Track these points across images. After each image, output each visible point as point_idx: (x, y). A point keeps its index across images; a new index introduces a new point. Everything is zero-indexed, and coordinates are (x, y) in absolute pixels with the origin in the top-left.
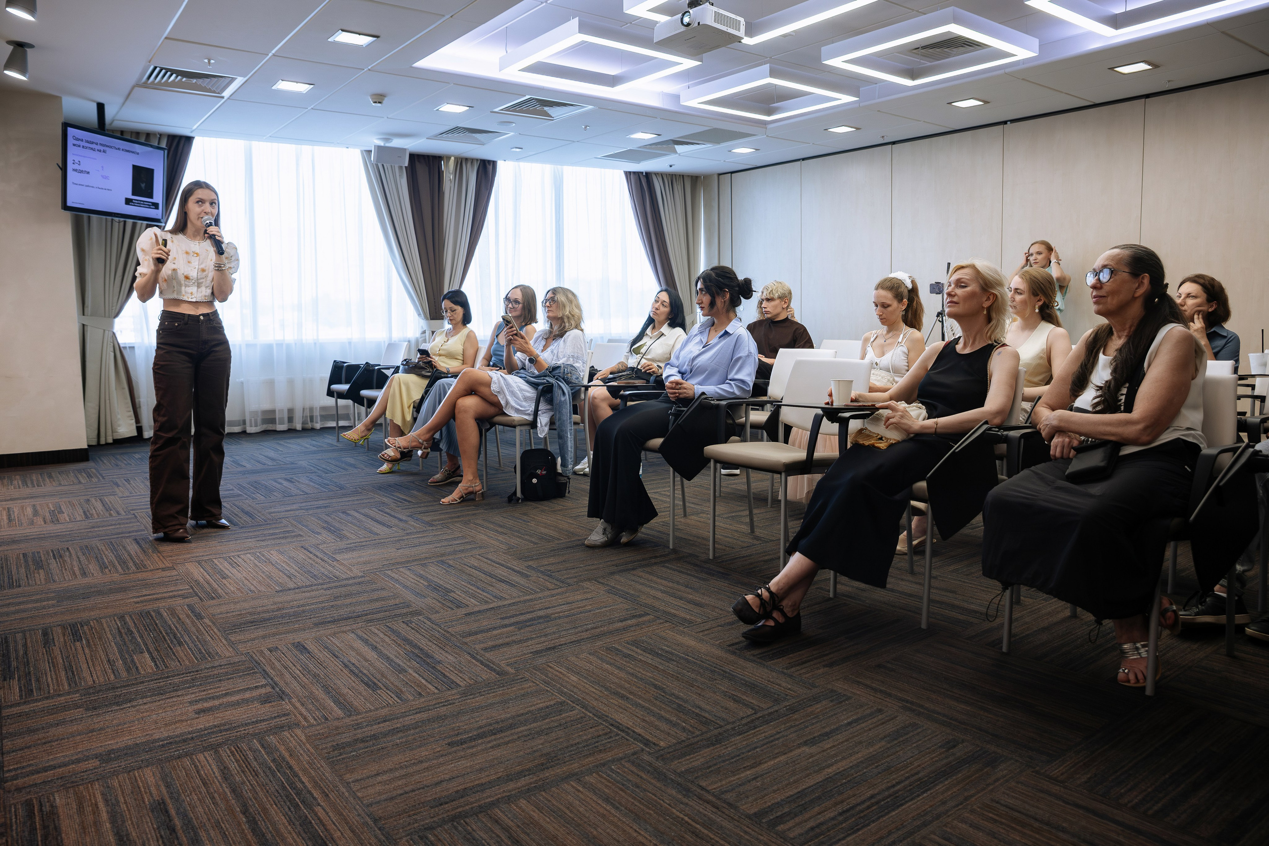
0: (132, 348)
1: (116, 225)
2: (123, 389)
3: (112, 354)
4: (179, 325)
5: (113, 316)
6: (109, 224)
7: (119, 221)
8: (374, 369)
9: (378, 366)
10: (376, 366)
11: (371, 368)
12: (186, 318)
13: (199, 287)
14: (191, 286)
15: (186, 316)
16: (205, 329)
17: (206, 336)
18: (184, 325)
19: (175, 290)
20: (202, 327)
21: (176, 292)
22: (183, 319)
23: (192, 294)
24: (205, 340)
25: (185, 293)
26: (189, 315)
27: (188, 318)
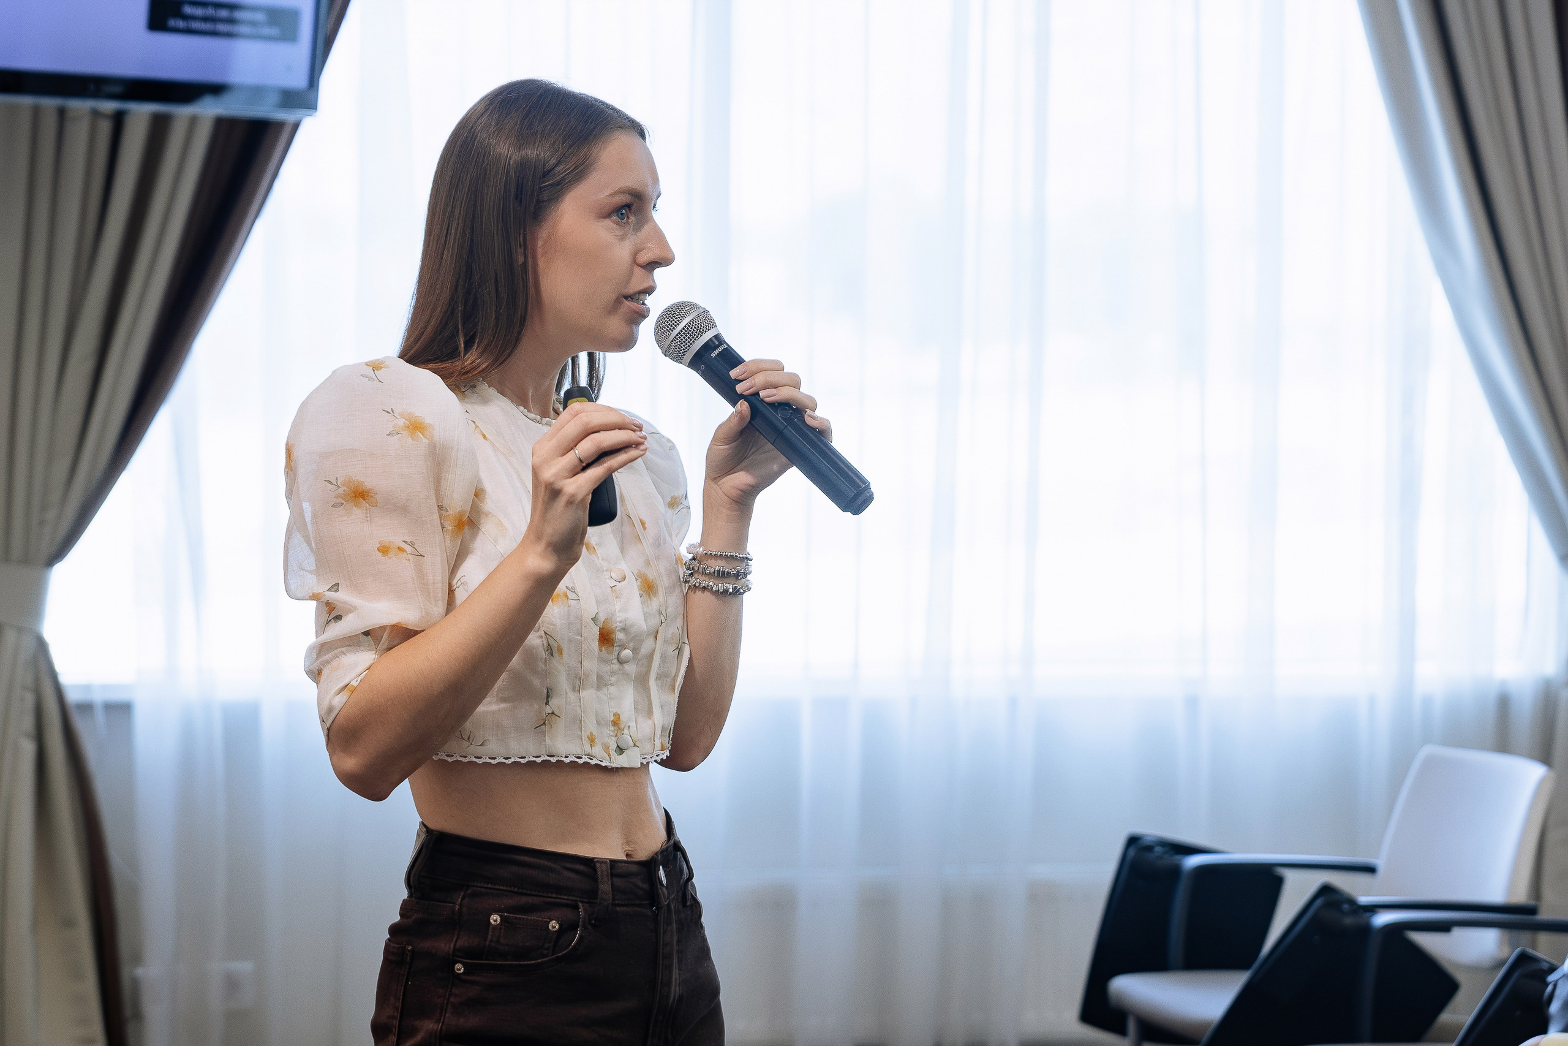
0: (120, 710)
4: (567, 928)
5: (46, 548)
6: (49, 124)
7: (96, 114)
8: (1367, 929)
9: (1388, 910)
10: (1378, 910)
11: (1349, 921)
12: (605, 887)
13: (641, 681)
14: (613, 679)
15: (599, 873)
16: (675, 939)
17: (677, 977)
18: (593, 926)
19: (553, 713)
20: (664, 932)
21: (560, 725)
22: (592, 895)
23: (616, 728)
24: (671, 1002)
25: (595, 722)
26: (613, 862)
27: (612, 885)
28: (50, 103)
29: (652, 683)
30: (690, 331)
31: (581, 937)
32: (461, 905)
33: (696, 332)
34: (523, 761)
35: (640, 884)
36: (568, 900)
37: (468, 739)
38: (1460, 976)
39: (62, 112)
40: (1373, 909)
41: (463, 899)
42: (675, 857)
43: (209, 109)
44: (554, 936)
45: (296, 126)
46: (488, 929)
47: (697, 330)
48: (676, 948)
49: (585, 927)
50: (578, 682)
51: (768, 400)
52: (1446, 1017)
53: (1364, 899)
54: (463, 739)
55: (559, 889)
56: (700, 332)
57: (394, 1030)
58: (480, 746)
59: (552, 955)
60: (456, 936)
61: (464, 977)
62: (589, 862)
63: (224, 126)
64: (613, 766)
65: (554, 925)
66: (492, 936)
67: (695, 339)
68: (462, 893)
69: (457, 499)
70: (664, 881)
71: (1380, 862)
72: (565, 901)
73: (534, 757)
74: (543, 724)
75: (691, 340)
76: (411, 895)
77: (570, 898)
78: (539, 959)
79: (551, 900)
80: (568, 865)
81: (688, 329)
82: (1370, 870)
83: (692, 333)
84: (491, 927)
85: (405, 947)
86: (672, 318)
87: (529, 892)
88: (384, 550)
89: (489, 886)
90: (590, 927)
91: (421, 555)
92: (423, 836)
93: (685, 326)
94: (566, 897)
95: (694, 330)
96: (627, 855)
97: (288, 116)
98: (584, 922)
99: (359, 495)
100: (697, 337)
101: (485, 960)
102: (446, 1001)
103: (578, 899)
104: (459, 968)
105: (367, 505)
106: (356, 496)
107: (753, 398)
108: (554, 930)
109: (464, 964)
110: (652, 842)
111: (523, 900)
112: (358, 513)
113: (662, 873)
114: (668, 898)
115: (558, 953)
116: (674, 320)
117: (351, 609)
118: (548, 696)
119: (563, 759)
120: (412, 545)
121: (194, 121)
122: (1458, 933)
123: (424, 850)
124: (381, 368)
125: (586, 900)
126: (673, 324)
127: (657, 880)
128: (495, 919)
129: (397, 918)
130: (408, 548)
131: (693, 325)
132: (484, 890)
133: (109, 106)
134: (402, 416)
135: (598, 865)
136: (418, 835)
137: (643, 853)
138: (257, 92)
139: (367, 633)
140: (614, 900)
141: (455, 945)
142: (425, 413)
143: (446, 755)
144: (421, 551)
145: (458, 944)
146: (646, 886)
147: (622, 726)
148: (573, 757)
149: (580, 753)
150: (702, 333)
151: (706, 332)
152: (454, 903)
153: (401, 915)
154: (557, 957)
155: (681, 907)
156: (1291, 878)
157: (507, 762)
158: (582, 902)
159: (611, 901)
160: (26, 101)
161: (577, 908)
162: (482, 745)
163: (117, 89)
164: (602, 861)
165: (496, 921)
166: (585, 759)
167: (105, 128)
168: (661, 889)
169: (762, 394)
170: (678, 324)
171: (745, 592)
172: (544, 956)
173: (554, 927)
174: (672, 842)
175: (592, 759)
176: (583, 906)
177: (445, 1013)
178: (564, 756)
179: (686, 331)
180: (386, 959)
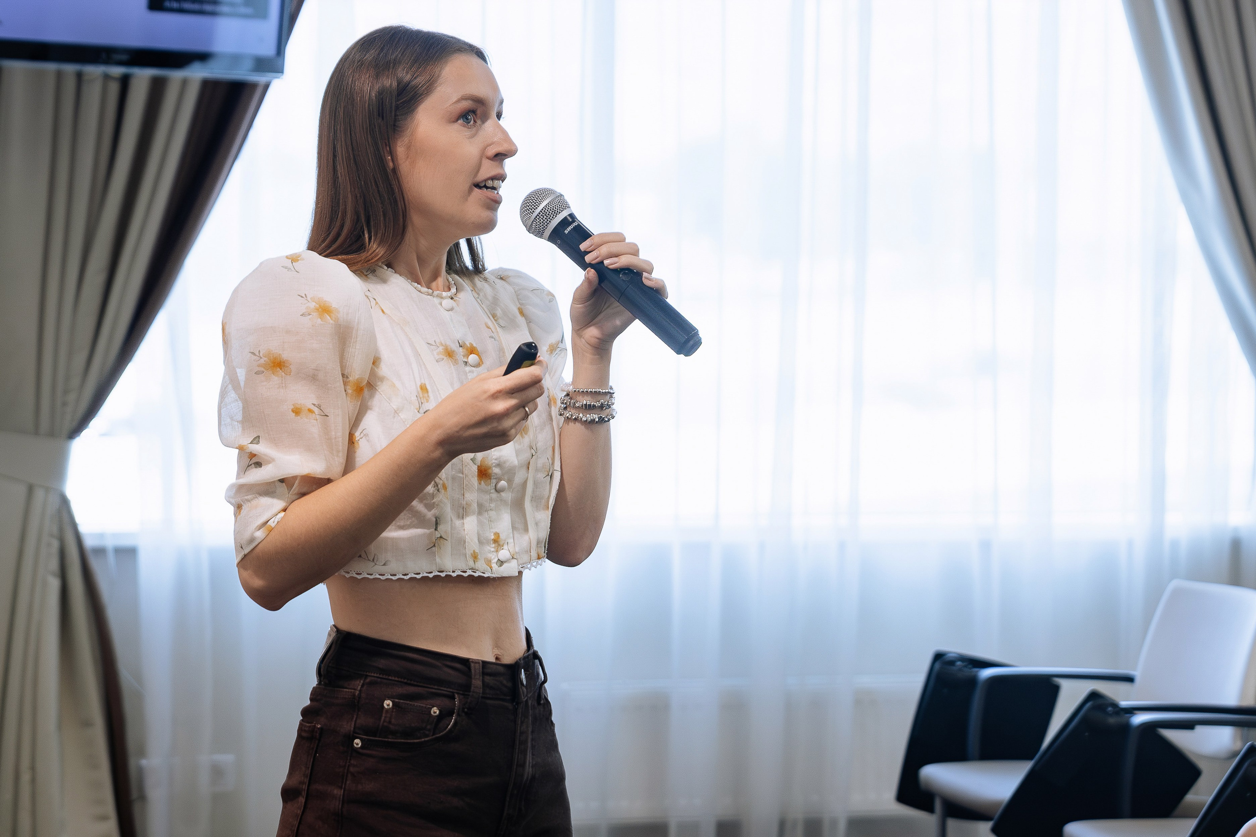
0: (127, 554)
1: (93, 95)
2: (87, 724)
3: (54, 584)
4: (445, 714)
5: (68, 424)
6: (70, 85)
7: (107, 77)
8: (1127, 726)
9: (1142, 712)
10: (1136, 712)
11: (1112, 720)
12: (477, 683)
13: (518, 506)
14: (492, 505)
15: (473, 671)
16: (530, 730)
17: (531, 761)
18: (466, 713)
19: (441, 537)
20: (522, 722)
21: (447, 547)
22: (466, 688)
23: (497, 545)
24: (525, 780)
25: (477, 541)
26: (485, 663)
27: (483, 681)
28: (70, 69)
29: (528, 505)
30: (546, 213)
31: (456, 720)
32: (360, 691)
33: (552, 214)
34: (418, 577)
35: (505, 682)
36: (447, 691)
37: (373, 560)
38: (1201, 765)
39: (79, 76)
40: (1132, 711)
41: (362, 686)
42: (534, 664)
43: (197, 73)
44: (435, 720)
45: (267, 87)
46: (382, 712)
47: (552, 212)
48: (530, 737)
49: (458, 715)
50: (462, 512)
51: (611, 267)
52: (1191, 797)
53: (1124, 703)
54: (369, 560)
55: (440, 682)
56: (555, 213)
57: (303, 794)
58: (383, 565)
59: (432, 736)
60: (355, 716)
61: (361, 751)
62: (465, 662)
63: (209, 87)
64: (494, 576)
65: (435, 711)
66: (385, 717)
67: (551, 220)
68: (362, 682)
69: (358, 369)
70: (525, 683)
71: (1137, 673)
72: (445, 692)
73: (427, 573)
74: (434, 545)
75: (548, 220)
76: (319, 683)
77: (448, 690)
78: (422, 738)
79: (434, 690)
80: (449, 663)
81: (544, 211)
82: (1129, 679)
83: (548, 214)
84: (384, 711)
85: (315, 726)
86: (532, 203)
87: (415, 683)
88: (297, 411)
89: (384, 677)
90: (463, 714)
91: (326, 416)
92: (334, 634)
93: (542, 210)
94: (445, 689)
95: (550, 212)
96: (497, 658)
97: (261, 79)
98: (459, 709)
99: (277, 365)
100: (553, 217)
101: (379, 737)
102: (346, 771)
103: (455, 691)
104: (358, 743)
105: (283, 373)
106: (274, 366)
107: (599, 267)
108: (435, 715)
109: (361, 739)
110: (515, 651)
111: (412, 690)
112: (275, 379)
113: (523, 676)
114: (527, 696)
115: (437, 734)
116: (533, 205)
117: (270, 461)
118: (437, 524)
119: (451, 574)
120: (319, 407)
121: (185, 82)
122: (1199, 729)
123: (333, 647)
124: (298, 260)
125: (461, 692)
126: (533, 208)
127: (519, 680)
128: (388, 704)
129: (308, 702)
130: (316, 410)
131: (548, 208)
132: (379, 680)
133: (117, 71)
134: (313, 299)
135: (472, 665)
136: (329, 635)
137: (508, 660)
138: (236, 59)
139: (282, 481)
140: (483, 693)
141: (355, 725)
142: (333, 299)
143: (356, 573)
144: (327, 412)
145: (358, 721)
146: (509, 684)
147: (501, 543)
148: (459, 571)
149: (464, 568)
150: (557, 214)
151: (559, 213)
152: (355, 689)
153: (311, 700)
154: (437, 738)
155: (536, 704)
156: (1066, 685)
157: (405, 577)
158: (458, 693)
159: (481, 695)
160: (51, 67)
161: (453, 698)
162: (384, 565)
163: (124, 57)
164: (476, 662)
165: (388, 705)
166: (470, 573)
167: (114, 89)
168: (521, 687)
169: (606, 262)
170: (537, 208)
171: (609, 420)
172: (427, 736)
173: (435, 713)
174: (531, 651)
175: (475, 572)
176: (459, 697)
177: (346, 782)
178: (451, 571)
179: (543, 213)
180: (300, 736)
